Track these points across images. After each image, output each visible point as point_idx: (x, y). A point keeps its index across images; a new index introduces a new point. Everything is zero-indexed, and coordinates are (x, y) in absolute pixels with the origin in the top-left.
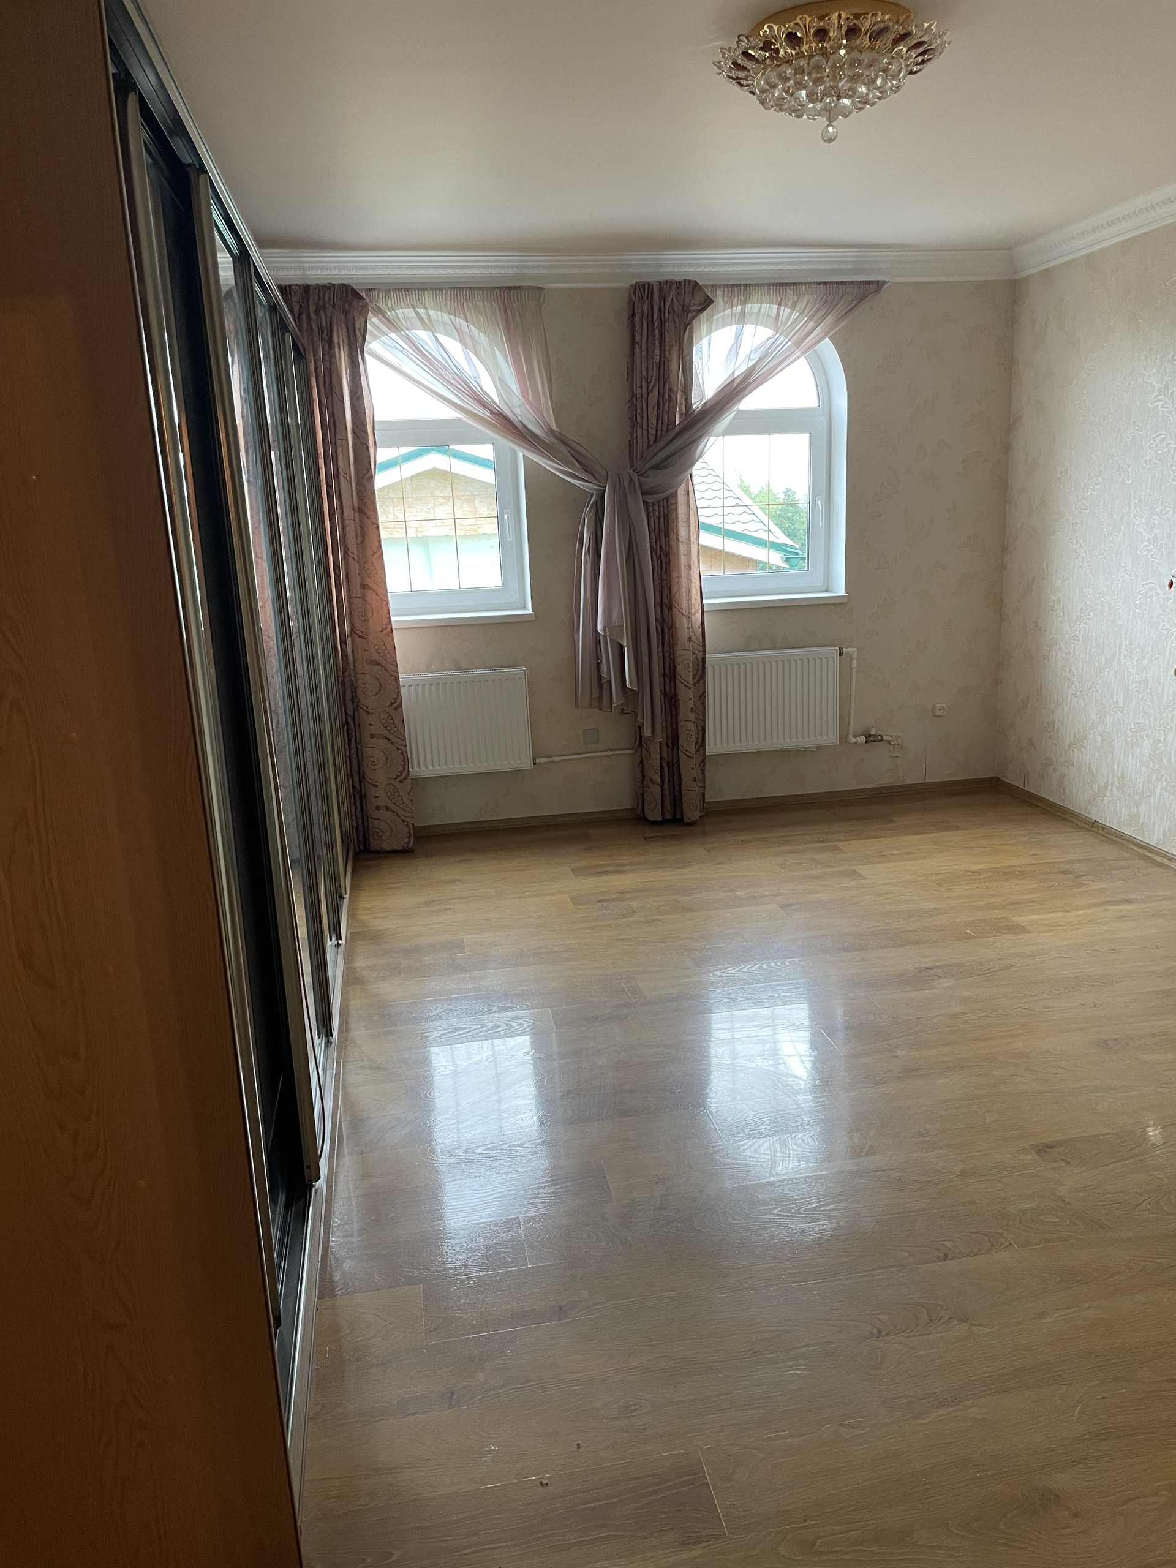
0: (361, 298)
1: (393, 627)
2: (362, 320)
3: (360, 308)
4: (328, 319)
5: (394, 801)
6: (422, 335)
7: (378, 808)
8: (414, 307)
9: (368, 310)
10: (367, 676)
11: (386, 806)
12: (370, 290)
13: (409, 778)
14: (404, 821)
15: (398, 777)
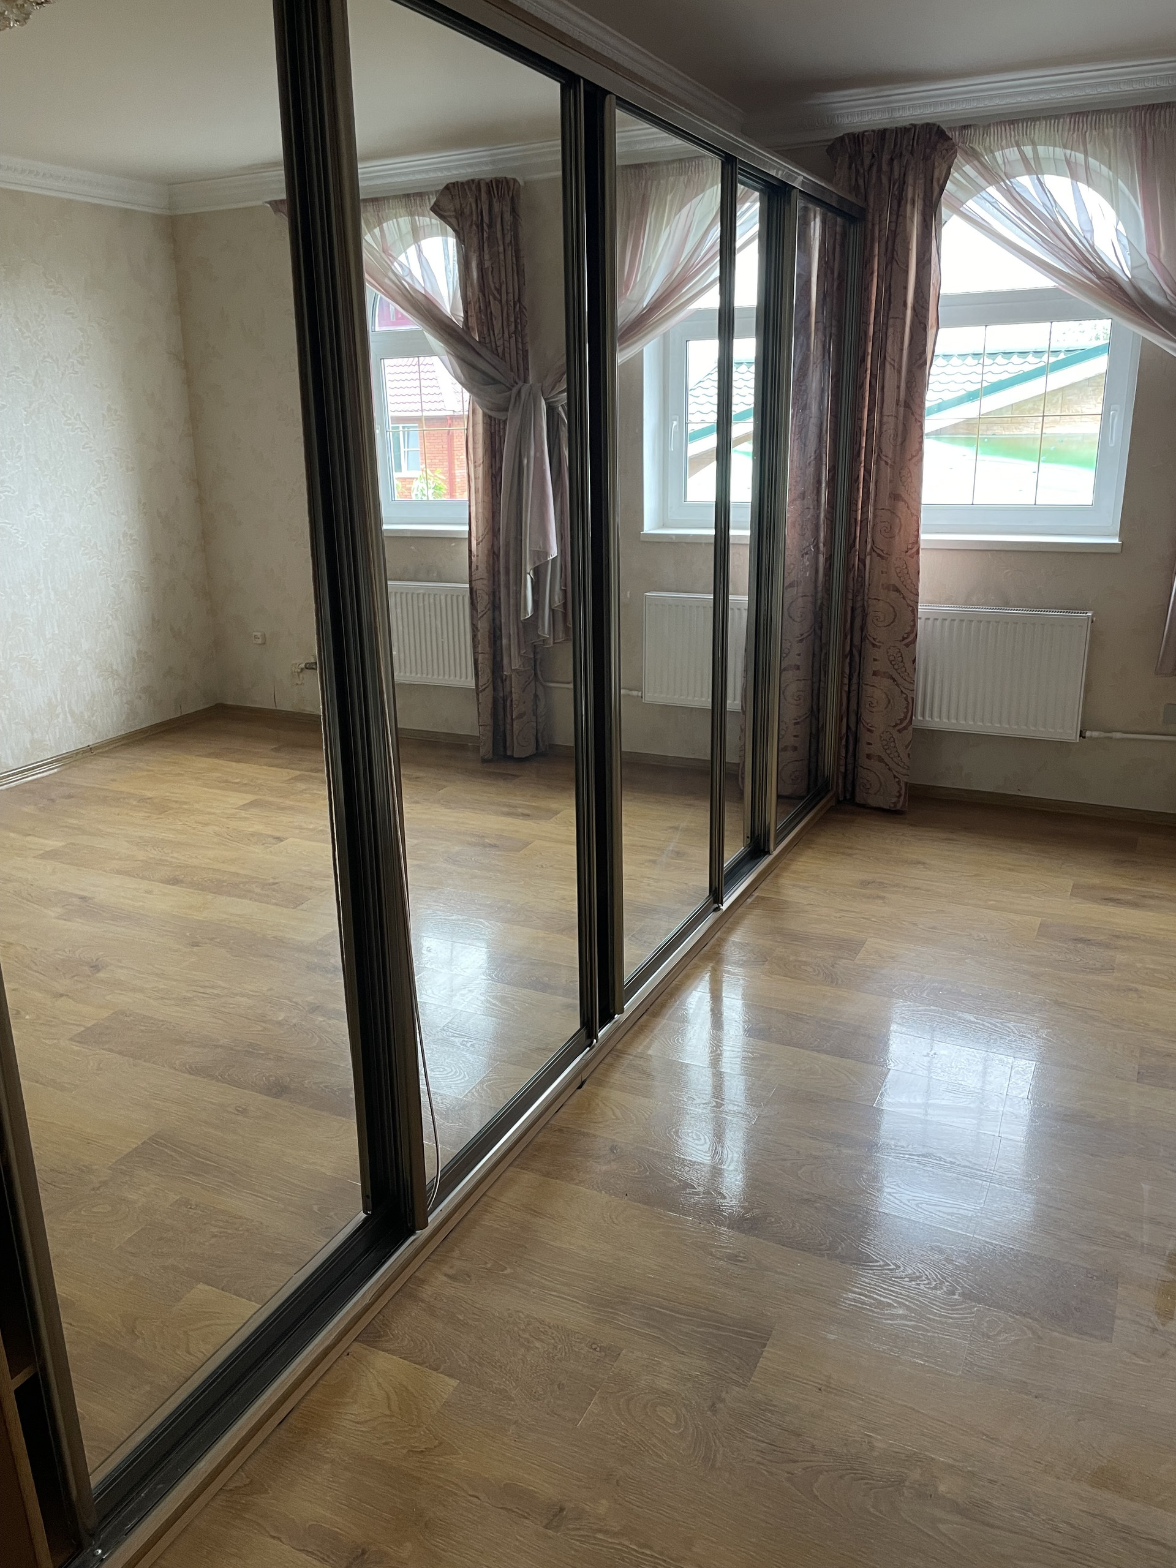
0: (948, 139)
1: (921, 547)
2: (945, 167)
3: (944, 152)
4: (903, 170)
5: (888, 752)
6: (1025, 182)
7: (869, 756)
8: (1018, 146)
9: (956, 152)
10: (881, 603)
11: (879, 756)
12: (965, 127)
13: (910, 728)
14: (895, 777)
15: (897, 725)
